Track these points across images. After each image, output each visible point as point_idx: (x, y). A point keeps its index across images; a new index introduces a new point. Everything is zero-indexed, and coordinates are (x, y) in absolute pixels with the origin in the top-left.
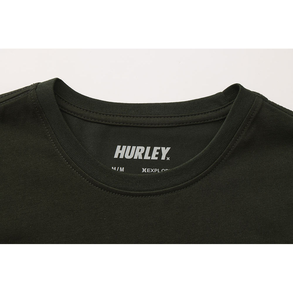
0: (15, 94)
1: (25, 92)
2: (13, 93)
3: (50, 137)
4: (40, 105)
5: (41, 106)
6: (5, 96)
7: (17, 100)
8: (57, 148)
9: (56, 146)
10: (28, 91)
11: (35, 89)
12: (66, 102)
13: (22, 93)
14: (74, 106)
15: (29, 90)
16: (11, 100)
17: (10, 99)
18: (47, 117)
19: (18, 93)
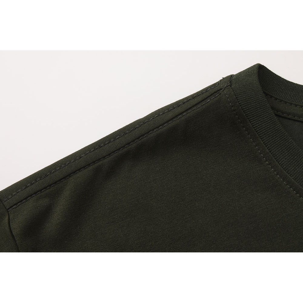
0: (199, 99)
1: (214, 93)
2: (196, 96)
3: (264, 157)
4: (243, 109)
5: (243, 111)
6: (184, 103)
7: (204, 107)
8: (277, 174)
9: (275, 171)
10: (219, 91)
11: (230, 86)
12: (276, 99)
13: (210, 96)
14: (291, 104)
15: (221, 89)
16: (195, 108)
17: (193, 106)
18: (254, 128)
19: (204, 96)
